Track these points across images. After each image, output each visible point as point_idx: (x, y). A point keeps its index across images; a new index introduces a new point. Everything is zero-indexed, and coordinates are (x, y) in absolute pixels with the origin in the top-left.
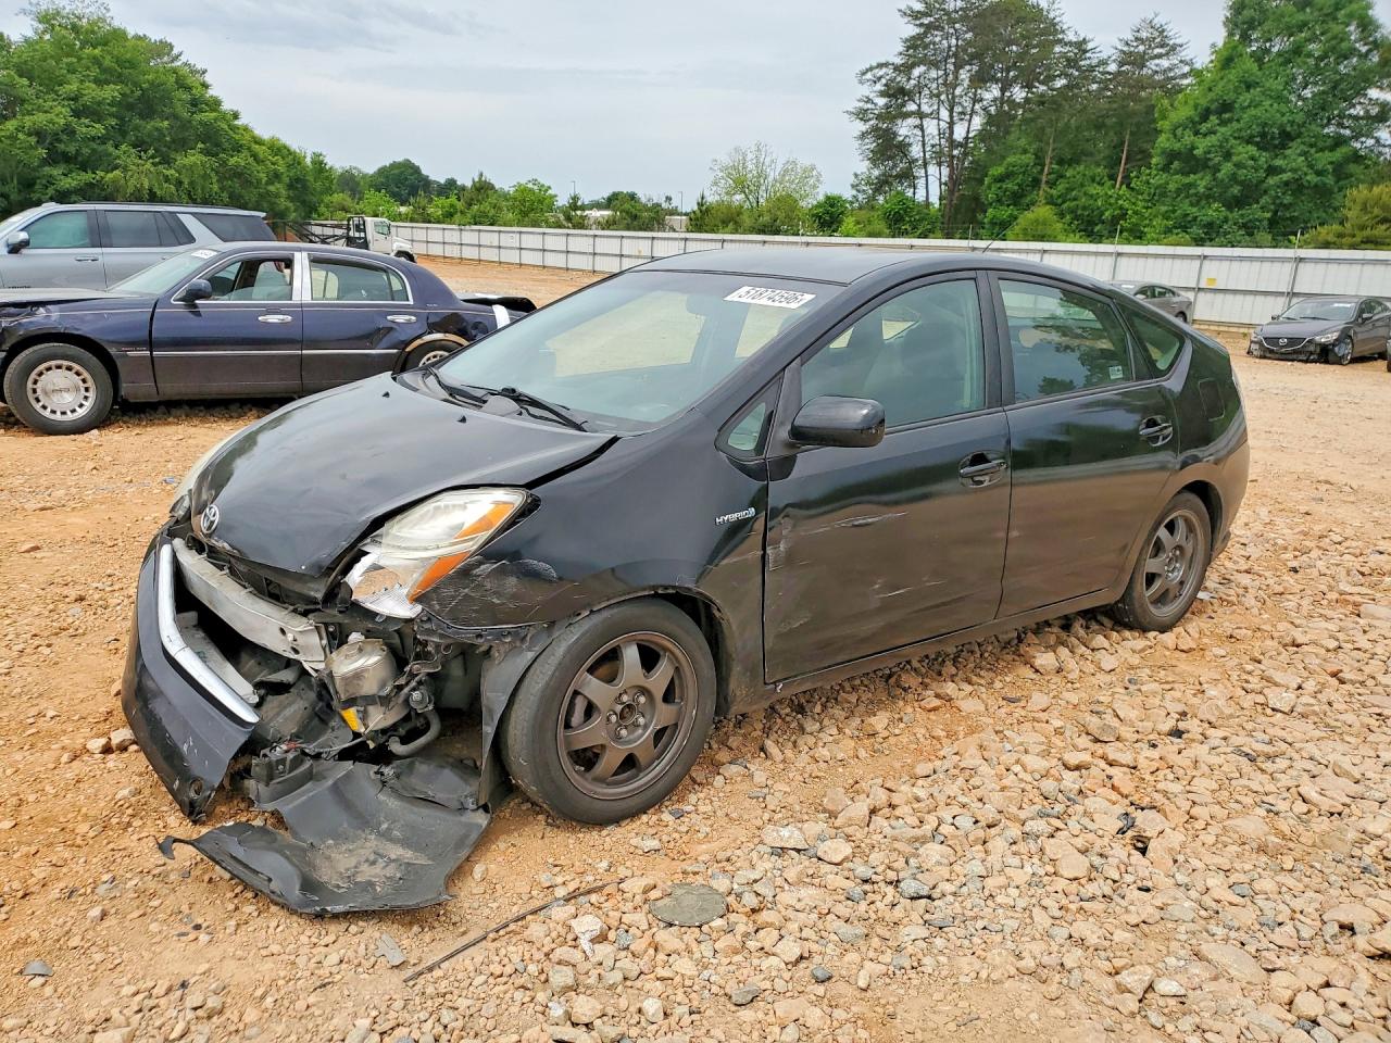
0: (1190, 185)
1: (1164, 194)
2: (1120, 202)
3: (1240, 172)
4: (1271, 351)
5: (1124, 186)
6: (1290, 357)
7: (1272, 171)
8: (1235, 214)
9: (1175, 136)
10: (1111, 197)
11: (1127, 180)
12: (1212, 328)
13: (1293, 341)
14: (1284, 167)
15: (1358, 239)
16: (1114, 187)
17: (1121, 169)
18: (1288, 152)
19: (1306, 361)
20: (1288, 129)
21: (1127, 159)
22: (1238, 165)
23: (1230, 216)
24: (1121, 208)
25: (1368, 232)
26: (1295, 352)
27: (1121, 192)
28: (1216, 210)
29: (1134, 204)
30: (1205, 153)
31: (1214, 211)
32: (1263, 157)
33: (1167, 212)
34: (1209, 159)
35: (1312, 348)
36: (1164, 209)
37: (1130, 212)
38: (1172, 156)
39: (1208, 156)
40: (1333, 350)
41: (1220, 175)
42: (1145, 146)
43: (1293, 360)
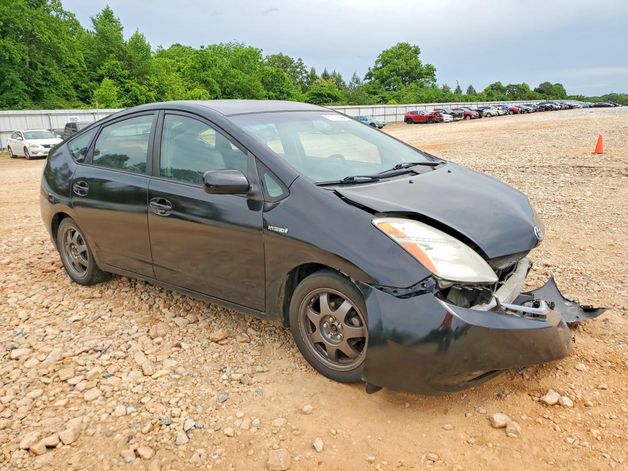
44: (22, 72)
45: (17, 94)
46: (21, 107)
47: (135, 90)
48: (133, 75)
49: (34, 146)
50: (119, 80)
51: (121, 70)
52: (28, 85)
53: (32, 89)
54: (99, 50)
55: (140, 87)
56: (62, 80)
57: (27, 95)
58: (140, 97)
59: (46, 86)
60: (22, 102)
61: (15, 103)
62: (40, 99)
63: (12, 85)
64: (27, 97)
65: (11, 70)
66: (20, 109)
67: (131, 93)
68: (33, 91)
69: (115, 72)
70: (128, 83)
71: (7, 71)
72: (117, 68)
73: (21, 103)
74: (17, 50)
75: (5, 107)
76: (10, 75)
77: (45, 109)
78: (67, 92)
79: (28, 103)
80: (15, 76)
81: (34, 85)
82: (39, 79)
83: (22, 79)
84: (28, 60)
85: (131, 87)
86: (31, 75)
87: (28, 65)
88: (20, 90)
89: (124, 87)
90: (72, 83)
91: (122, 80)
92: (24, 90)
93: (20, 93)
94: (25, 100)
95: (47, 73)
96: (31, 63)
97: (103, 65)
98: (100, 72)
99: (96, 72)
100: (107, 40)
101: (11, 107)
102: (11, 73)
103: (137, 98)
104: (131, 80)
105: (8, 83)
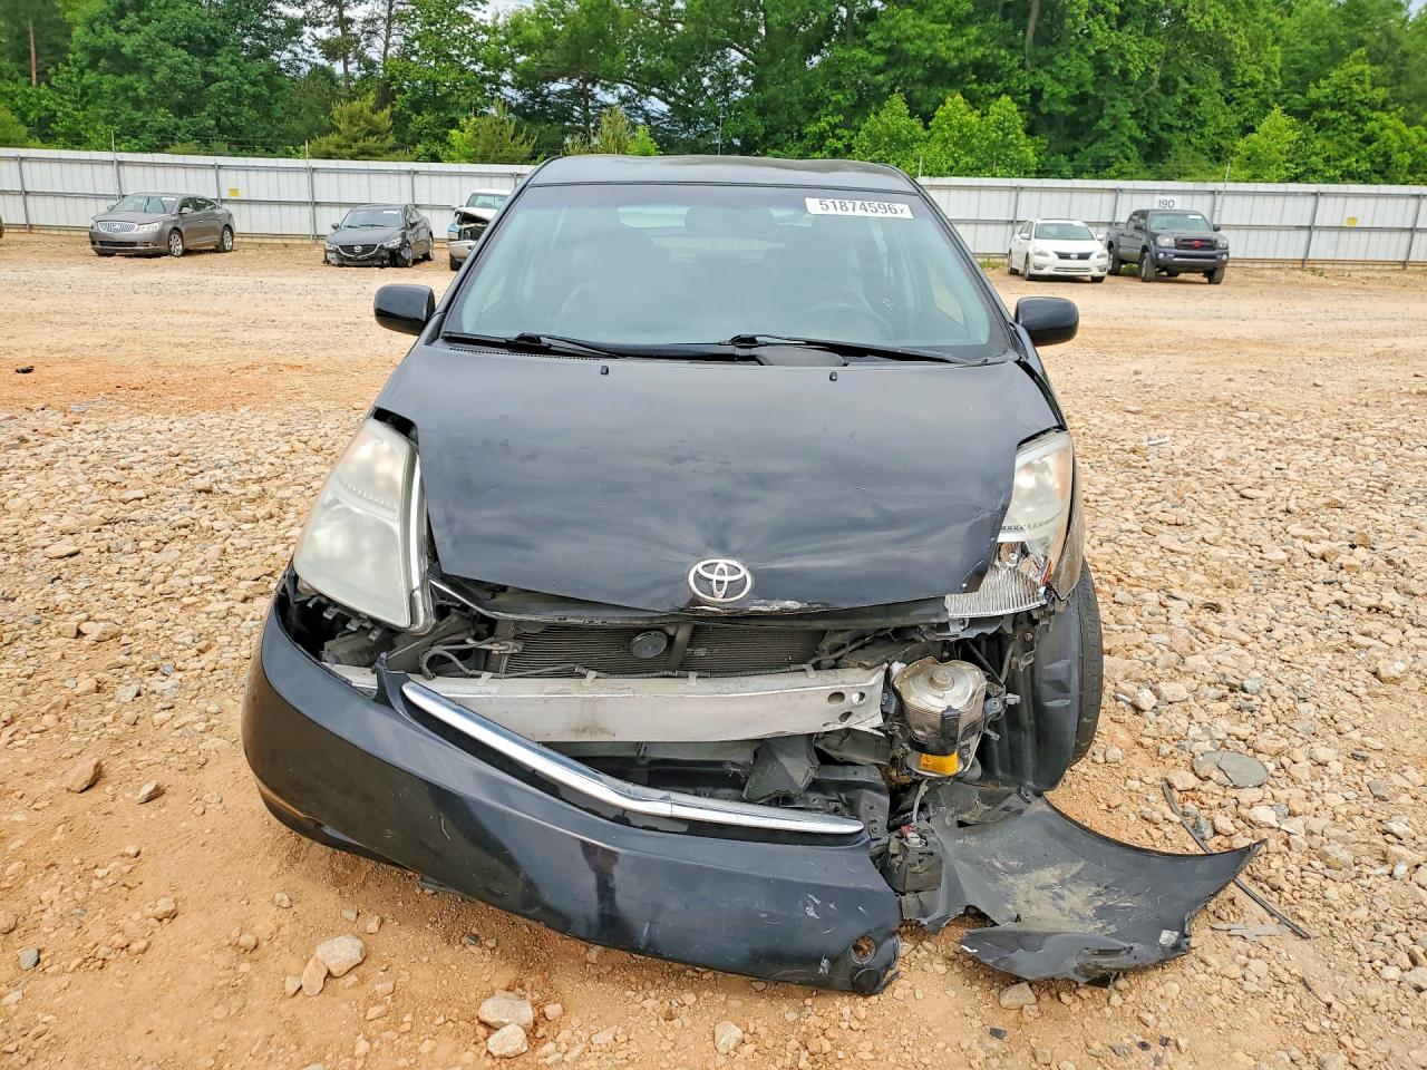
0: (126, 88)
1: (99, 95)
2: (44, 102)
3: (178, 76)
4: (349, 259)
5: (43, 84)
6: (366, 263)
7: (210, 79)
8: (185, 122)
9: (94, 31)
10: (30, 95)
11: (43, 76)
12: (255, 240)
13: (367, 248)
14: (220, 75)
15: (355, 150)
16: (30, 84)
17: (34, 65)
18: (219, 59)
19: (382, 266)
20: (213, 35)
21: (37, 53)
22: (175, 69)
23: (181, 123)
24: (46, 109)
25: (361, 144)
26: (372, 258)
27: (41, 91)
28: (164, 116)
29: (60, 104)
30: (134, 52)
31: (163, 118)
32: (197, 63)
33: (108, 116)
34: (140, 60)
35: (383, 254)
36: (104, 112)
37: (59, 114)
38: (96, 54)
39: (139, 56)
40: (400, 254)
41: (157, 78)
42: (58, 39)
43: (370, 266)
44: (1140, 99)
45: (1116, 147)
46: (1115, 174)
47: (1389, 138)
48: (1397, 100)
49: (1040, 254)
50: (1356, 114)
51: (1368, 87)
52: (1144, 128)
53: (1149, 137)
54: (1331, 40)
55: (1405, 131)
56: (1215, 117)
57: (1135, 149)
58: (1397, 157)
59: (1182, 129)
60: (1121, 163)
61: (1109, 165)
62: (1161, 158)
63: (1114, 128)
64: (1133, 152)
65: (1119, 95)
66: (1112, 178)
67: (1375, 145)
68: (1149, 141)
69: (1351, 94)
70: (1376, 120)
71: (1111, 99)
72: (1361, 82)
73: (1117, 166)
74: (1139, 53)
75: (1087, 172)
76: (1113, 106)
77: (1159, 179)
78: (1223, 143)
79: (1129, 167)
80: (1123, 108)
81: (1156, 128)
82: (1171, 114)
83: (1134, 115)
84: (1157, 74)
85: (1382, 129)
86: (1156, 106)
87: (1156, 84)
88: (1124, 139)
89: (1362, 130)
90: (1239, 123)
91: (1364, 112)
92: (1133, 139)
93: (1123, 144)
94: (1128, 159)
95: (1193, 100)
96: (1163, 81)
97: (1327, 78)
98: (1313, 93)
99: (1304, 94)
100: (1359, 15)
101: (1097, 173)
102: (1118, 103)
103: (1387, 156)
104: (1389, 112)
105: (1104, 124)
